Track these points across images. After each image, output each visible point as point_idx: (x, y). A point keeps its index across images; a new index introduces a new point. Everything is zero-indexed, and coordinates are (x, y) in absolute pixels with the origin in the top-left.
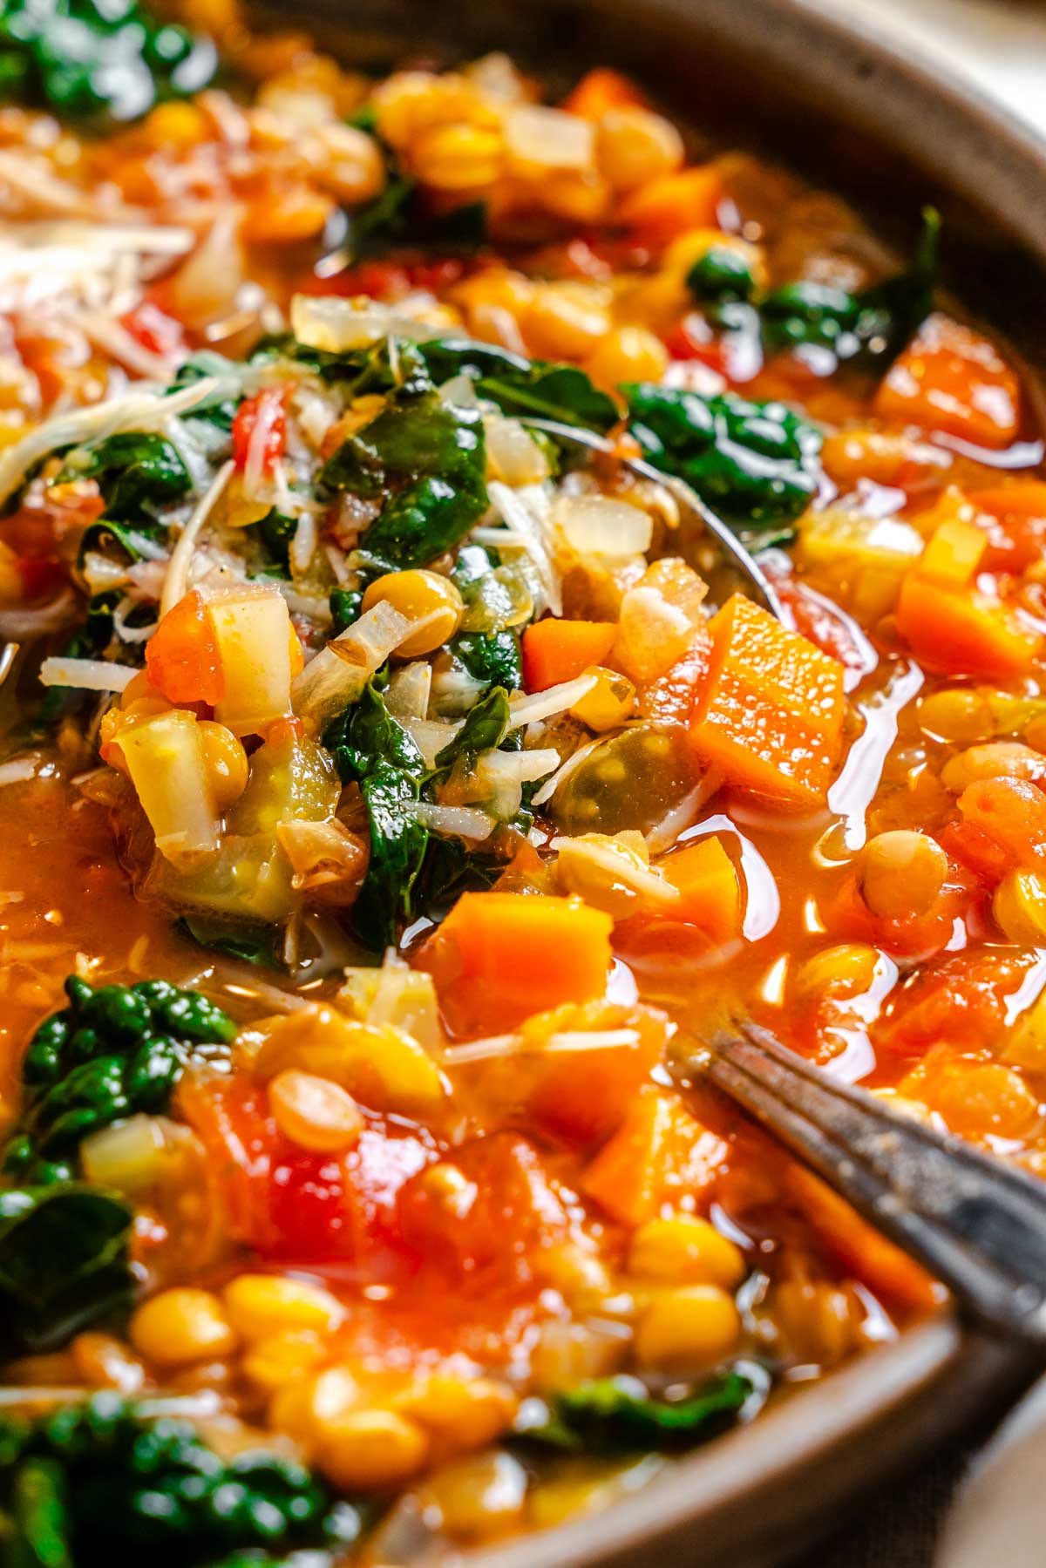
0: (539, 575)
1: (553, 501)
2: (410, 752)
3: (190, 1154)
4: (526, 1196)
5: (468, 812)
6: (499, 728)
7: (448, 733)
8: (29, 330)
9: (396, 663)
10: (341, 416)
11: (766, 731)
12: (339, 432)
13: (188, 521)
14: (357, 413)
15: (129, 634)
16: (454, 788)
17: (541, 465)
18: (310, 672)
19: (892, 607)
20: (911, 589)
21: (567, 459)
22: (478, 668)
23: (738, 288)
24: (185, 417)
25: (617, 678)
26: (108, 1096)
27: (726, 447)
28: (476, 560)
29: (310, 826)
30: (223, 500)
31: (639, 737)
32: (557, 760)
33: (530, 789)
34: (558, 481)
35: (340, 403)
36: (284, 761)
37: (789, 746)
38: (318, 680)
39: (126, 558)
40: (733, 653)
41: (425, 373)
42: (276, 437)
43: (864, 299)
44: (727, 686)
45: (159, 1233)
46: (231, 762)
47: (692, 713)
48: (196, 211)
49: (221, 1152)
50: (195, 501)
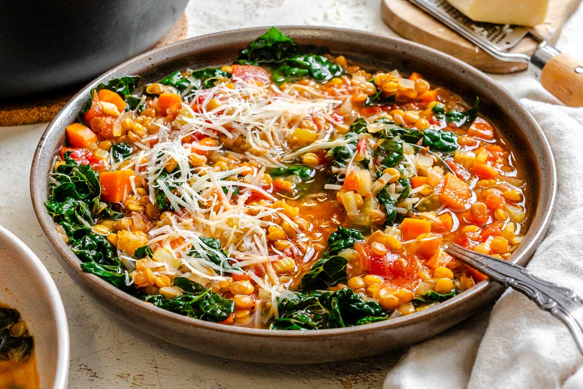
0: (413, 169)
1: (415, 157)
2: (392, 198)
3: (357, 255)
4: (416, 264)
5: (403, 209)
6: (408, 194)
7: (399, 195)
8: (315, 117)
9: (389, 184)
10: (376, 142)
11: (455, 195)
12: (376, 145)
13: (350, 161)
14: (379, 142)
15: (340, 180)
16: (401, 204)
17: (413, 151)
18: (373, 185)
19: (471, 166)
20: (475, 163)
21: (417, 151)
22: (404, 184)
23: (442, 111)
24: (348, 143)
25: (429, 186)
26: (341, 245)
27: (441, 139)
28: (402, 167)
29: (375, 211)
30: (356, 156)
31: (433, 196)
32: (419, 199)
33: (414, 205)
34: (415, 154)
35: (376, 141)
36: (369, 200)
37: (459, 198)
38: (375, 187)
39: (339, 167)
40: (448, 182)
41: (392, 134)
42: (365, 146)
43: (464, 114)
44: (448, 187)
45: (351, 267)
46: (360, 200)
47: (442, 192)
48: (342, 96)
49: (363, 255)
50: (351, 158)
